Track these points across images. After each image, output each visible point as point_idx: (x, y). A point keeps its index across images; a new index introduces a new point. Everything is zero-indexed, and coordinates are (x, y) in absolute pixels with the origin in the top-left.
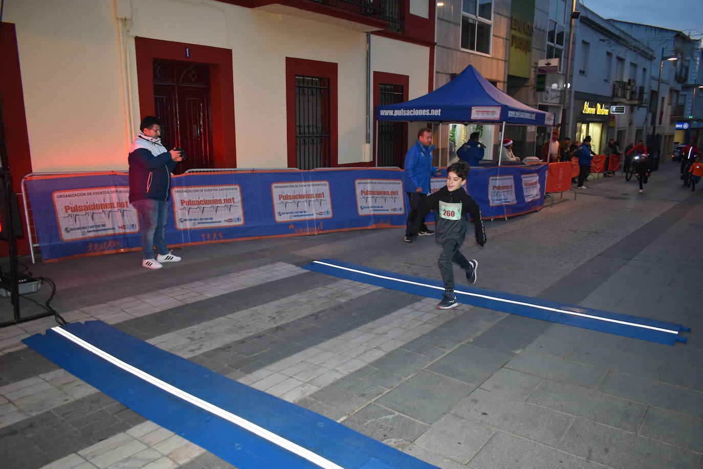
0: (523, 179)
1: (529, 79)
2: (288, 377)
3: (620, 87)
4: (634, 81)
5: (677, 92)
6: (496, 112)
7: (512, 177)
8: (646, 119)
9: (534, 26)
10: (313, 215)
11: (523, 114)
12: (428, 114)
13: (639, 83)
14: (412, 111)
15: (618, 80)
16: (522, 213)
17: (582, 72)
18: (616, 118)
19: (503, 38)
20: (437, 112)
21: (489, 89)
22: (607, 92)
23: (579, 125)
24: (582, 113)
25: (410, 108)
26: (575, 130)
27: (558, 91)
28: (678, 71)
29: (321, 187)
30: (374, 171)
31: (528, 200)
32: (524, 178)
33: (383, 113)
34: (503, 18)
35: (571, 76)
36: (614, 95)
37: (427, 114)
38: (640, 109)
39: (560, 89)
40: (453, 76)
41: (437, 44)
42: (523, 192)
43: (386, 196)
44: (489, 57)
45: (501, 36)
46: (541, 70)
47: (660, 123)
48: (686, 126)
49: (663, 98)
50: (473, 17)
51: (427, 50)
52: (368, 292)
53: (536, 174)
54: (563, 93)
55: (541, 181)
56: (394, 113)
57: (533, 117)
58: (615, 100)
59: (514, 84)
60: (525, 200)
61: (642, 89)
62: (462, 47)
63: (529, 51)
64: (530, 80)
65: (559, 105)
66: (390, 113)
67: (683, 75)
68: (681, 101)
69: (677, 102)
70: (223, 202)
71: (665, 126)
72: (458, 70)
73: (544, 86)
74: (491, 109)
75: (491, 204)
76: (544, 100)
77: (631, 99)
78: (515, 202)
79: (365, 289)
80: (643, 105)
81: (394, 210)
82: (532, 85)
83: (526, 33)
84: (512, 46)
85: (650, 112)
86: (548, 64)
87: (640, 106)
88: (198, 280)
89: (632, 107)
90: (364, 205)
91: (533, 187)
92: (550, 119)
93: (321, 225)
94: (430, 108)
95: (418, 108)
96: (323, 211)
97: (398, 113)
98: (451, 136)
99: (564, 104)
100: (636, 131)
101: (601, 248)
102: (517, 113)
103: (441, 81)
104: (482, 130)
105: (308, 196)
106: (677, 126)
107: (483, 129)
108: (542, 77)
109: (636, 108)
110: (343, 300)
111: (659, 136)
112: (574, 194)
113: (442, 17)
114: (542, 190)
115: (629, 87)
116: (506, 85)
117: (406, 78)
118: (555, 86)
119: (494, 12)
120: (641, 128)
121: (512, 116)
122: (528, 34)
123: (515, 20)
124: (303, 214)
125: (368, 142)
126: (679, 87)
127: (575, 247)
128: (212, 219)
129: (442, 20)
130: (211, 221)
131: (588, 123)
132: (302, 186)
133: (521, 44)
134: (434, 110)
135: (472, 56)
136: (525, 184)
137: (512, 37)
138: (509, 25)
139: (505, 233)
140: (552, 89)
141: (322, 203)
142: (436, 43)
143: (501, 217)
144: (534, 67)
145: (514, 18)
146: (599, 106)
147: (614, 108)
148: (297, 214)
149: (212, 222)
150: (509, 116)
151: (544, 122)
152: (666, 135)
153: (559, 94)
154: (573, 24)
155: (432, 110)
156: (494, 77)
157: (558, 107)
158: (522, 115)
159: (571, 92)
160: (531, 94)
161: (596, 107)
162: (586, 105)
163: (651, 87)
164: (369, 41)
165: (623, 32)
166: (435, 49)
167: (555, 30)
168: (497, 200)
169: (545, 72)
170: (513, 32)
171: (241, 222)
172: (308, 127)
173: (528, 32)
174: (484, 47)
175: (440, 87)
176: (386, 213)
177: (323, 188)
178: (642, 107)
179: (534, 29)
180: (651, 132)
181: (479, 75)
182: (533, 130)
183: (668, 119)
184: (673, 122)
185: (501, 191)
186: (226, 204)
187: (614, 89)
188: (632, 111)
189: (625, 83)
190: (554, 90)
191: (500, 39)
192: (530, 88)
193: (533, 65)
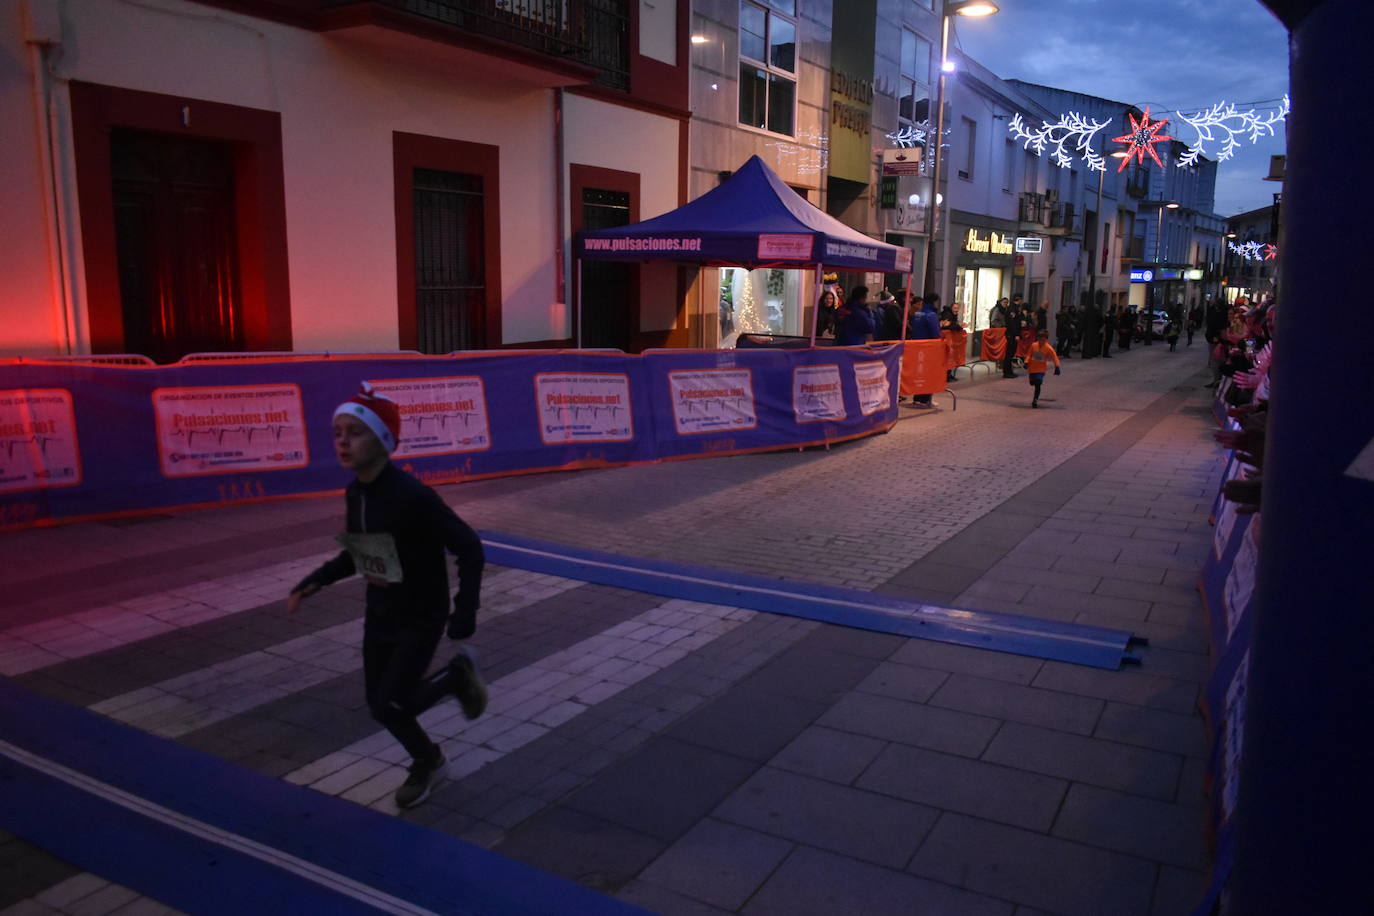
0: (858, 372)
1: (866, 185)
2: (389, 765)
3: (1031, 202)
4: (1057, 193)
5: (1131, 214)
6: (805, 245)
7: (836, 367)
8: (1079, 263)
9: (873, 86)
10: (450, 444)
11: (853, 249)
12: (677, 248)
13: (1064, 197)
14: (645, 241)
15: (1028, 191)
16: (856, 436)
17: (965, 175)
18: (1026, 260)
19: (818, 108)
20: (694, 245)
21: (792, 203)
22: (1009, 212)
23: (959, 272)
24: (965, 249)
25: (643, 236)
26: (953, 280)
27: (920, 209)
28: (1132, 176)
29: (465, 388)
30: (574, 357)
31: (868, 410)
32: (858, 369)
33: (591, 244)
34: (816, 68)
35: (944, 181)
36: (1022, 218)
37: (675, 248)
38: (1068, 243)
39: (924, 205)
40: (725, 176)
41: (694, 114)
42: (857, 395)
43: (598, 405)
44: (791, 143)
45: (813, 103)
46: (889, 168)
47: (1104, 270)
48: (1148, 276)
49: (1107, 226)
50: (762, 65)
51: (674, 125)
52: (556, 592)
53: (881, 363)
54: (930, 212)
55: (892, 375)
56: (611, 245)
57: (874, 255)
58: (1025, 227)
59: (840, 195)
60: (861, 412)
61: (1070, 207)
62: (740, 121)
63: (866, 133)
64: (870, 187)
65: (922, 235)
66: (605, 244)
67: (1140, 185)
68: (1138, 230)
69: (1131, 234)
70: (263, 418)
71: (1111, 277)
72: (734, 165)
73: (895, 199)
74: (795, 239)
75: (798, 420)
76: (896, 225)
77: (1052, 225)
78: (844, 415)
79: (553, 586)
80: (1073, 237)
81: (614, 432)
82: (872, 196)
83: (860, 100)
84: (834, 122)
85: (1085, 249)
86: (902, 158)
87: (1067, 239)
88: (208, 579)
89: (1054, 239)
90: (555, 423)
91: (877, 387)
92: (904, 260)
93: (468, 465)
94: (682, 236)
95: (658, 236)
96: (471, 436)
97: (619, 245)
98: (724, 292)
99: (931, 235)
100: (1061, 284)
101: (998, 498)
102: (844, 248)
103: (703, 185)
104: (782, 280)
105: (442, 407)
106: (1134, 276)
107: (784, 277)
108: (892, 182)
109: (1060, 243)
110: (507, 609)
111: (1102, 294)
112: (953, 400)
113: (701, 65)
114: (892, 391)
115: (1047, 204)
116: (825, 195)
117: (634, 179)
118: (914, 199)
119: (800, 58)
120: (1071, 279)
121: (833, 253)
122: (863, 102)
123: (839, 75)
124: (430, 442)
125: (561, 300)
126: (1134, 205)
127: (950, 496)
128: (240, 454)
129: (702, 68)
130: (241, 458)
131: (976, 268)
132: (428, 386)
133: (850, 120)
134: (687, 240)
135: (759, 138)
136: (862, 382)
137: (835, 105)
138: (829, 84)
139: (825, 473)
140: (909, 205)
141: (469, 420)
142: (691, 113)
143: (817, 443)
144: (876, 164)
145: (837, 70)
146: (994, 236)
147: (1021, 242)
148: (417, 443)
149: (239, 461)
150: (829, 252)
151: (894, 265)
152: (1114, 291)
153: (923, 214)
154: (943, 85)
155: (684, 241)
156: (802, 182)
157: (921, 239)
158: (853, 251)
159: (944, 211)
160: (872, 212)
161: (989, 239)
162: (973, 234)
163: (1085, 205)
164: (558, 104)
165: (1034, 104)
166: (690, 125)
167: (912, 96)
168: (810, 412)
169: (896, 172)
170: (837, 97)
171: (302, 462)
172: (442, 270)
173: (862, 97)
174: (783, 123)
175: (700, 195)
176: (597, 438)
177: (472, 390)
178: (1071, 240)
179: (874, 92)
180: (1087, 285)
181: (773, 175)
182: (877, 281)
183: (1118, 262)
184: (1126, 269)
185: (816, 394)
186: (272, 424)
187: (1021, 206)
188: (1054, 247)
189: (1041, 196)
190: (913, 207)
191: (811, 109)
192: (869, 202)
193: (875, 159)
